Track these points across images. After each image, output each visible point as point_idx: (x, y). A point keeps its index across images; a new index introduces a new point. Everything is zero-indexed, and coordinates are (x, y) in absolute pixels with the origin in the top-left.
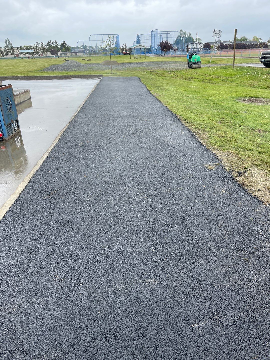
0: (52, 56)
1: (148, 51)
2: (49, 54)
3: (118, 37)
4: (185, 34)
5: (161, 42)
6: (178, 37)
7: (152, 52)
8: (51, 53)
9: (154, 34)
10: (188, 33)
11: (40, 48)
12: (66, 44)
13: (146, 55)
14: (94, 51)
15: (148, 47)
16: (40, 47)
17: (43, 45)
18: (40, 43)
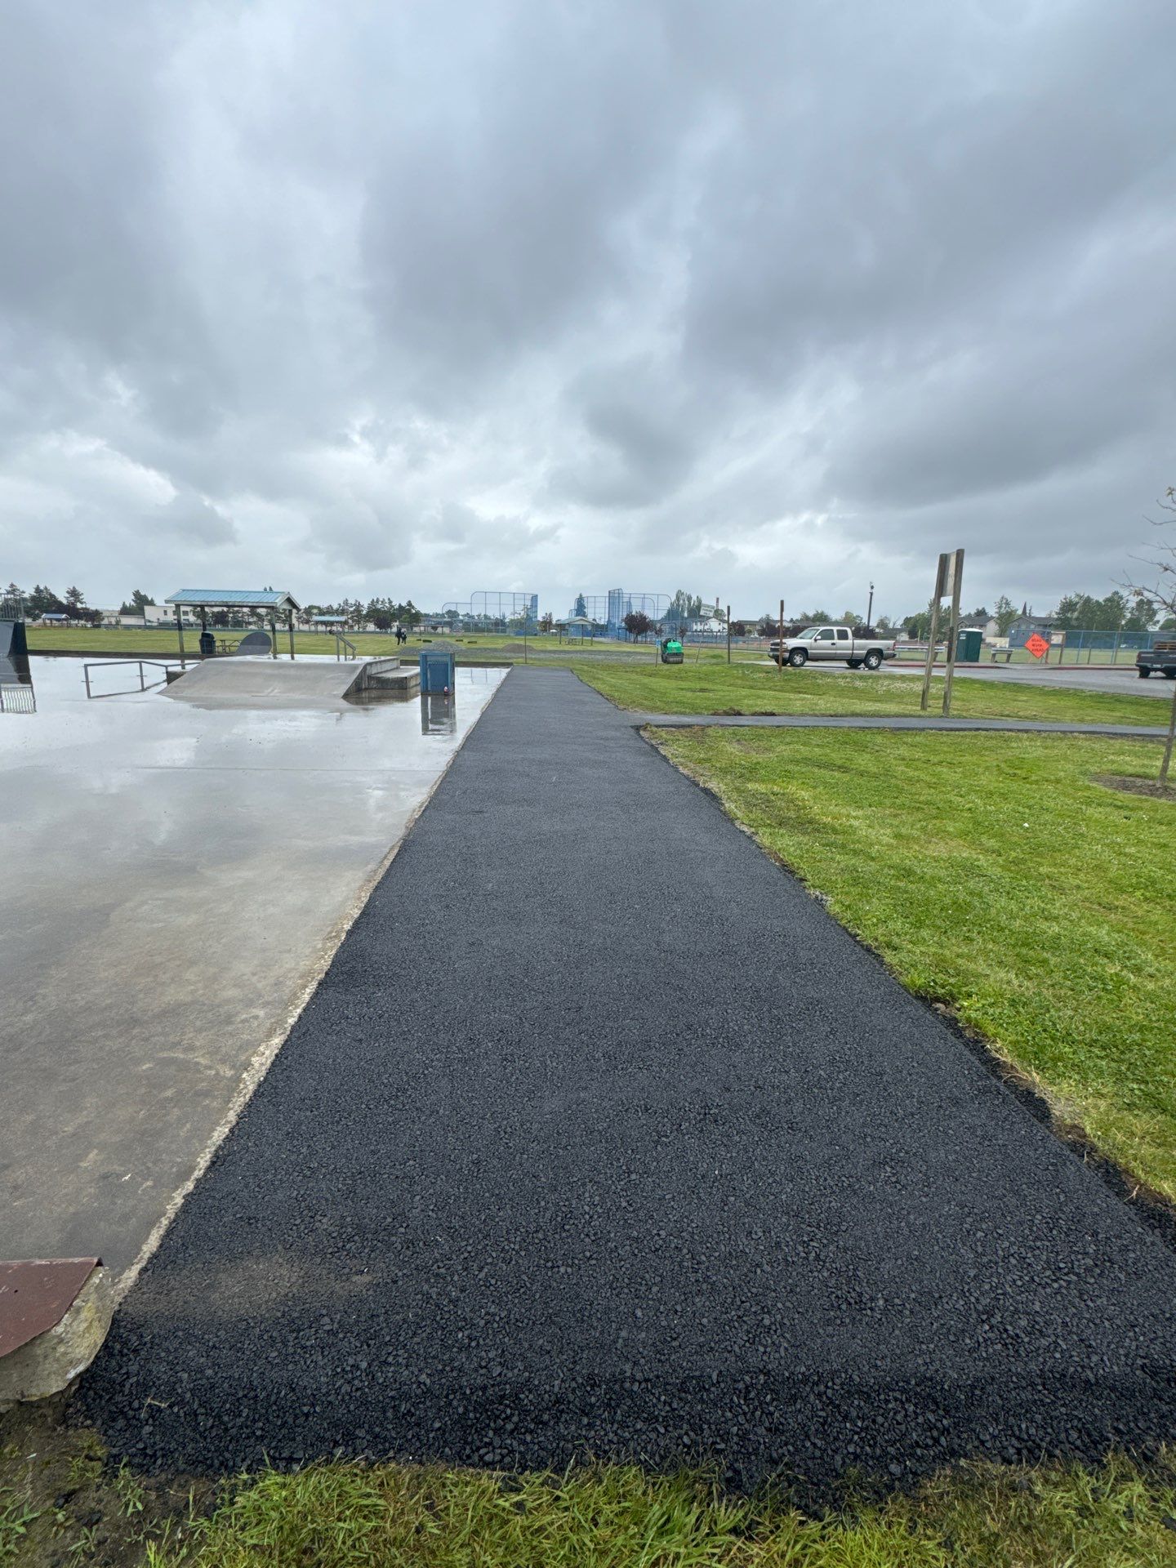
0: (378, 630)
1: (599, 630)
2: (371, 627)
3: (535, 598)
4: (689, 598)
5: (628, 615)
6: (672, 604)
7: (609, 632)
8: (375, 624)
9: (614, 598)
10: (694, 598)
11: (351, 613)
12: (413, 607)
13: (595, 639)
14: (476, 625)
15: (602, 622)
16: (352, 609)
17: (358, 606)
18: (352, 601)
